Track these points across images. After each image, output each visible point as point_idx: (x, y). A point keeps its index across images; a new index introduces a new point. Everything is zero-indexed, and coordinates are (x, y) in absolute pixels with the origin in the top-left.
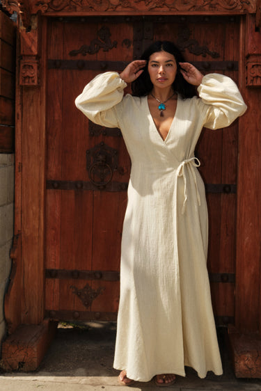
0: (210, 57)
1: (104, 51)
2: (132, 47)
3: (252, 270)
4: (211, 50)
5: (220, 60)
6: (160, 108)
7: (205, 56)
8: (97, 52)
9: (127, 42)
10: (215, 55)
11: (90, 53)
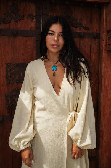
0: (84, 30)
1: (15, 22)
2: (34, 20)
3: (107, 154)
4: (84, 25)
5: (89, 32)
6: (53, 69)
7: (80, 29)
8: (10, 22)
9: (31, 16)
10: (86, 29)
11: (4, 23)
